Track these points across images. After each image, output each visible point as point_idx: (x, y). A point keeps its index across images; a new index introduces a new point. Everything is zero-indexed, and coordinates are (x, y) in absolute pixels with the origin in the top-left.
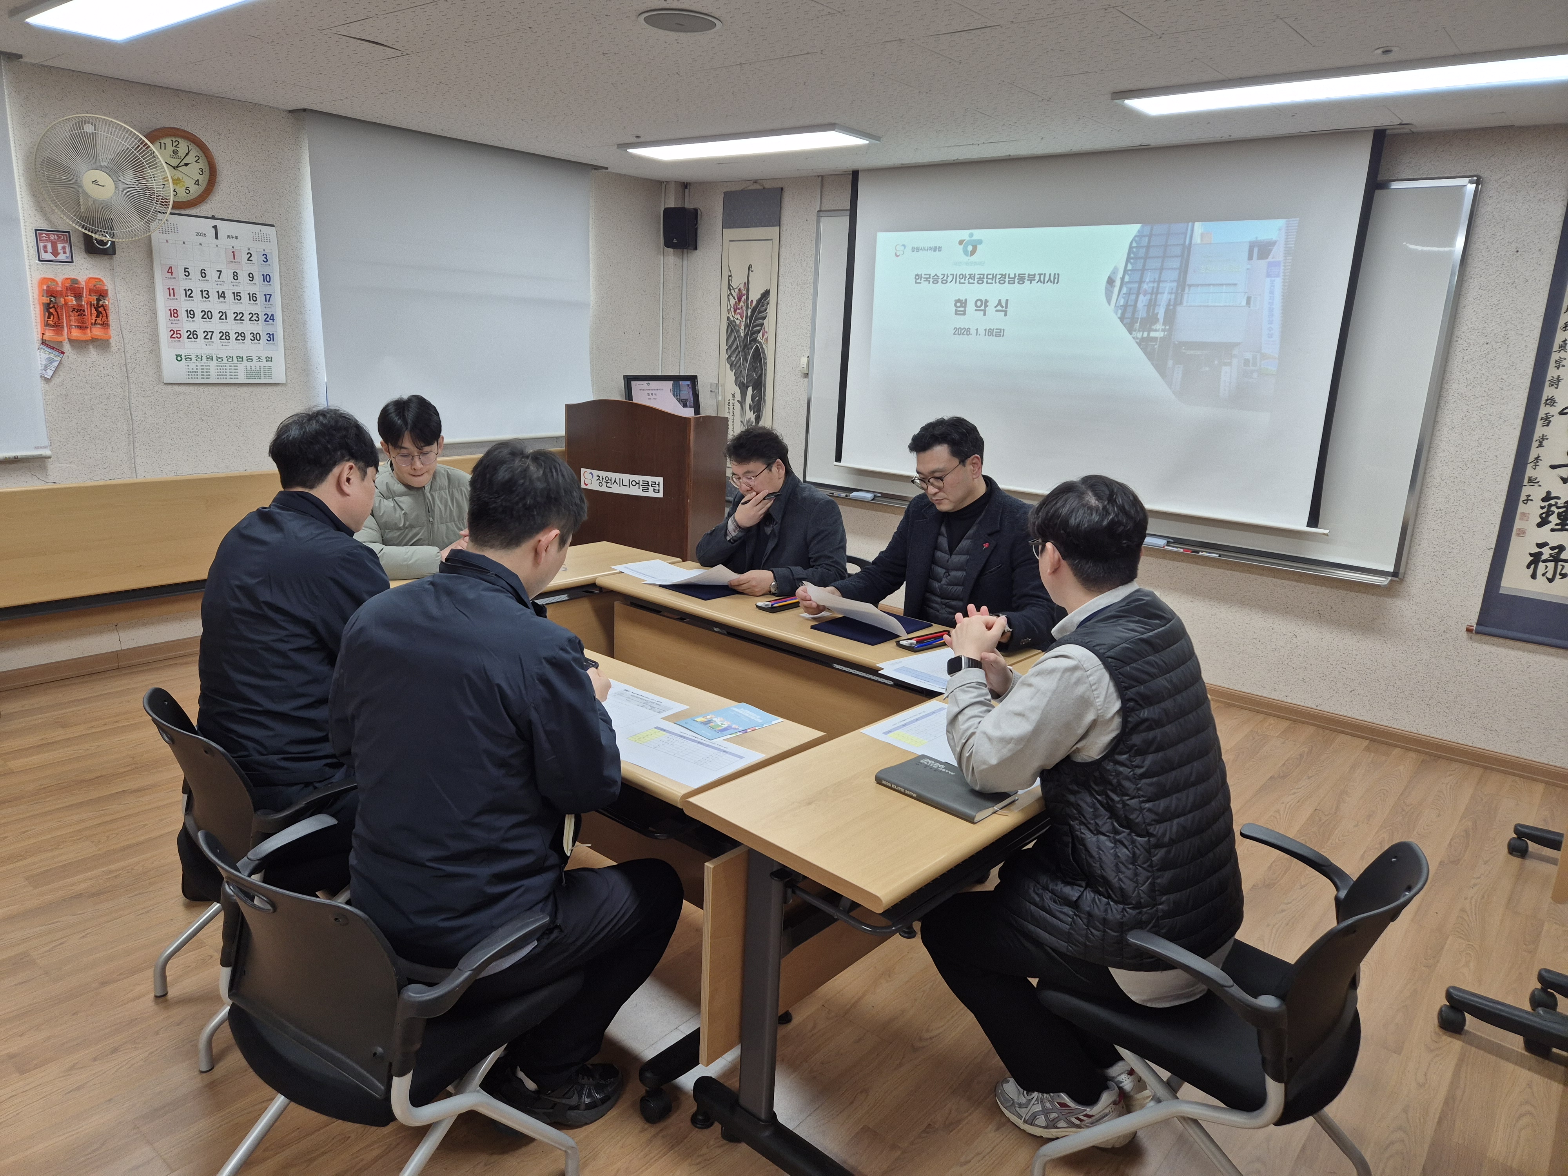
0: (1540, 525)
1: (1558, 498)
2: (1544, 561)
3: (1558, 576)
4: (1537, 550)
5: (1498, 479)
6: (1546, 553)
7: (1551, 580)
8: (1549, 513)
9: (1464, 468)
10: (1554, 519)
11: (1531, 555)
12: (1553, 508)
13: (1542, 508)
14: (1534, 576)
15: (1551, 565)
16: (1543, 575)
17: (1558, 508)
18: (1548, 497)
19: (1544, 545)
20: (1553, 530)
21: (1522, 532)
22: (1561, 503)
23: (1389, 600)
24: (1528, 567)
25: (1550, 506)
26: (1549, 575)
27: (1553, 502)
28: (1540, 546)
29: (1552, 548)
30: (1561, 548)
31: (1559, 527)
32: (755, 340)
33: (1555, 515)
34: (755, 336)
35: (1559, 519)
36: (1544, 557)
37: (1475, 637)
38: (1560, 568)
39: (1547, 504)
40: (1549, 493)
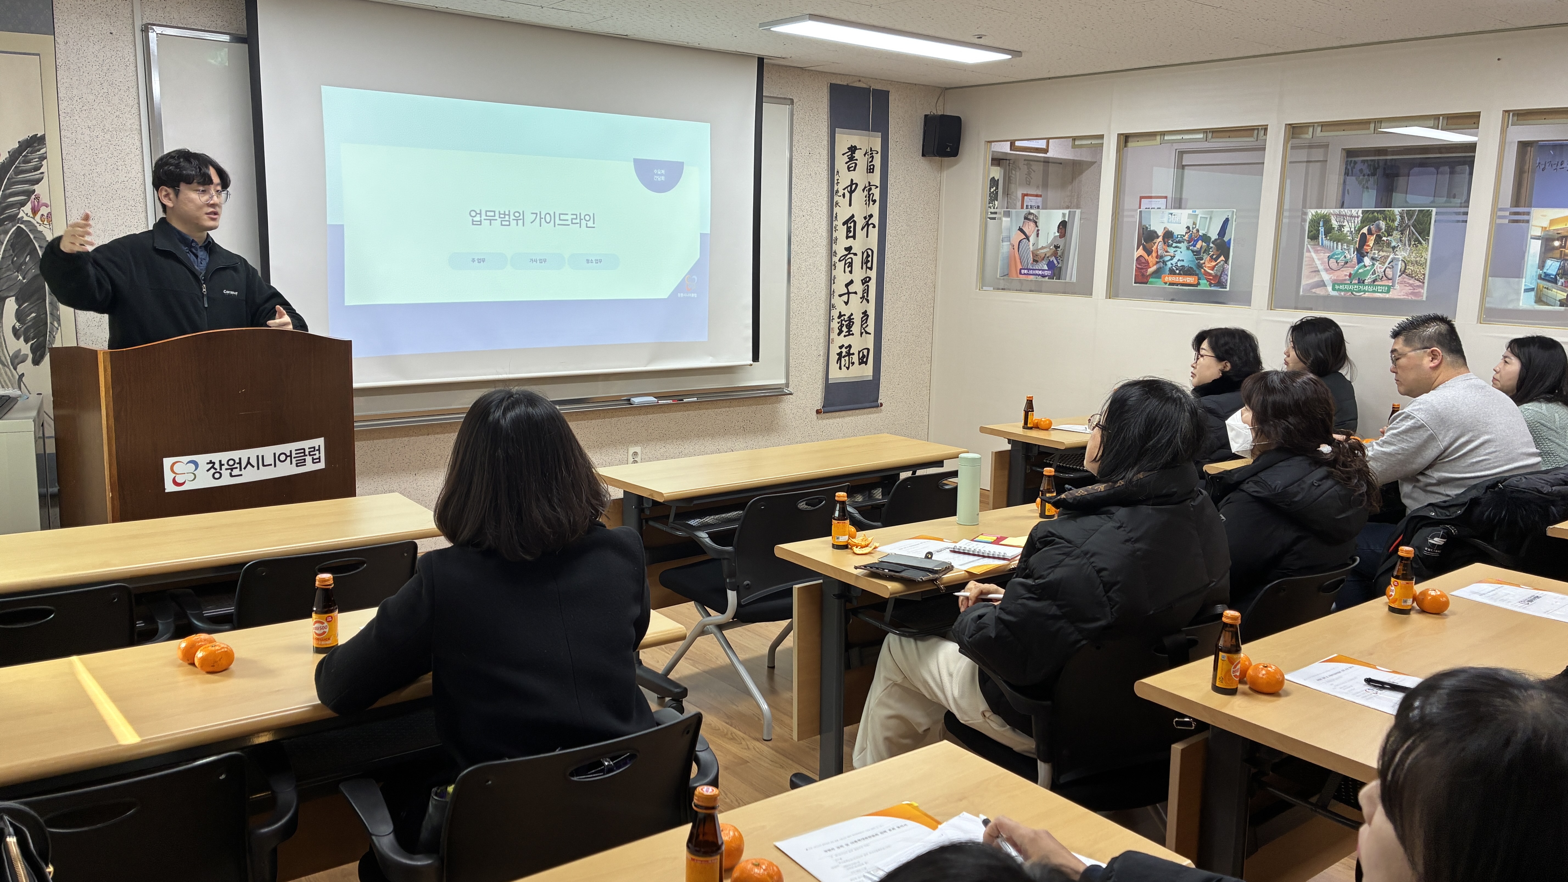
0: (839, 334)
1: (845, 315)
2: (844, 357)
3: (851, 365)
4: (839, 351)
5: (818, 307)
6: (844, 350)
7: (848, 368)
8: (842, 326)
9: (803, 303)
10: (845, 329)
11: (838, 354)
12: (843, 322)
13: (838, 323)
14: (840, 368)
15: (847, 358)
16: (844, 366)
17: (846, 321)
18: (840, 316)
19: (843, 346)
20: (845, 336)
21: (833, 340)
22: (846, 317)
23: (778, 405)
24: (837, 363)
25: (842, 320)
26: (847, 365)
27: (842, 318)
28: (841, 347)
29: (846, 348)
30: (850, 346)
31: (847, 334)
32: (13, 218)
33: (845, 326)
34: (14, 210)
35: (847, 328)
36: (843, 355)
37: (822, 415)
38: (851, 359)
39: (840, 320)
40: (840, 312)
